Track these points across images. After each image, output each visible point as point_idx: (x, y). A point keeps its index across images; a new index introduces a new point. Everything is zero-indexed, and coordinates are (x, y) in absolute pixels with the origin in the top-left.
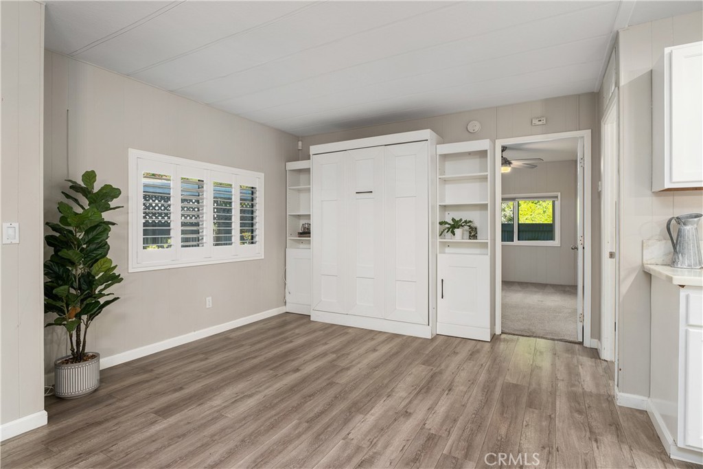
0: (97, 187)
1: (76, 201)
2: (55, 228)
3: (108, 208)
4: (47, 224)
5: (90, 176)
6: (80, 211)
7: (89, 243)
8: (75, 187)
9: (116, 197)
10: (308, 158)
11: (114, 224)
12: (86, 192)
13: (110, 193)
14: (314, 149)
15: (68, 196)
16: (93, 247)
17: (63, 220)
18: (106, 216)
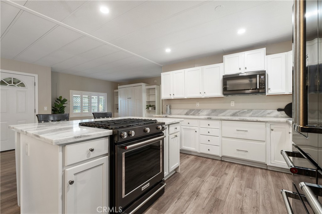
0: (62, 99)
1: (58, 102)
2: (54, 108)
3: (64, 104)
4: (52, 107)
5: (61, 97)
6: (59, 104)
7: (61, 110)
8: (58, 99)
9: (66, 101)
10: (118, 89)
11: (66, 107)
12: (60, 100)
13: (65, 100)
14: (119, 87)
15: (56, 101)
16: (61, 111)
17: (55, 106)
18: (64, 105)
